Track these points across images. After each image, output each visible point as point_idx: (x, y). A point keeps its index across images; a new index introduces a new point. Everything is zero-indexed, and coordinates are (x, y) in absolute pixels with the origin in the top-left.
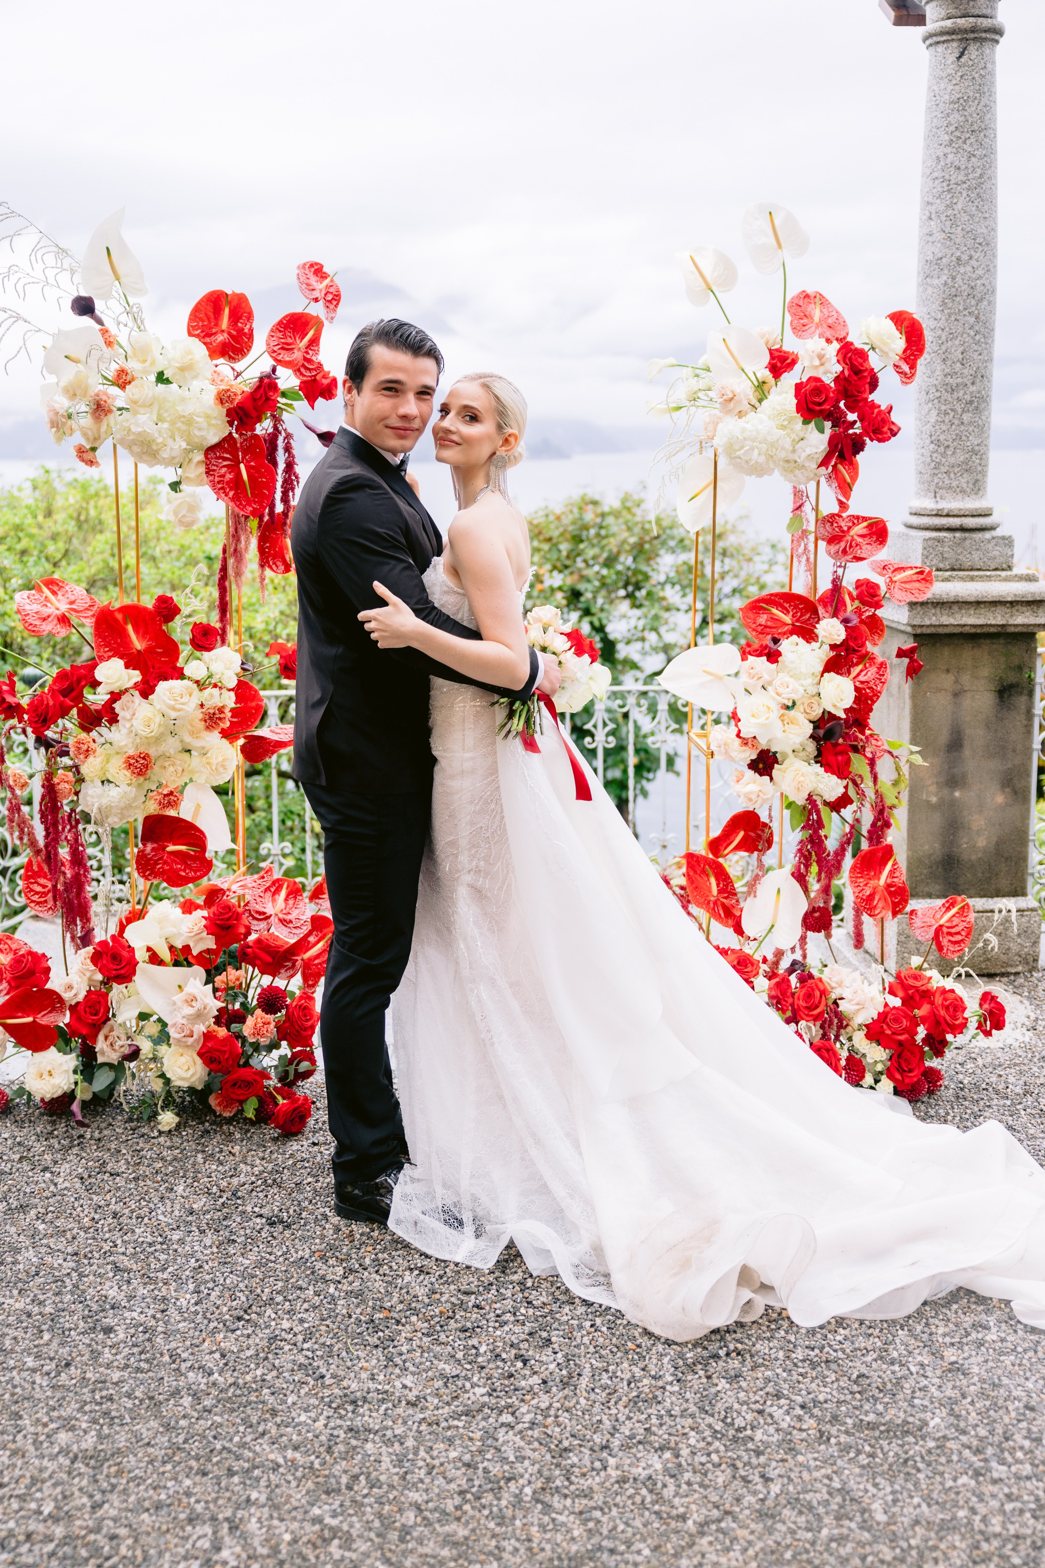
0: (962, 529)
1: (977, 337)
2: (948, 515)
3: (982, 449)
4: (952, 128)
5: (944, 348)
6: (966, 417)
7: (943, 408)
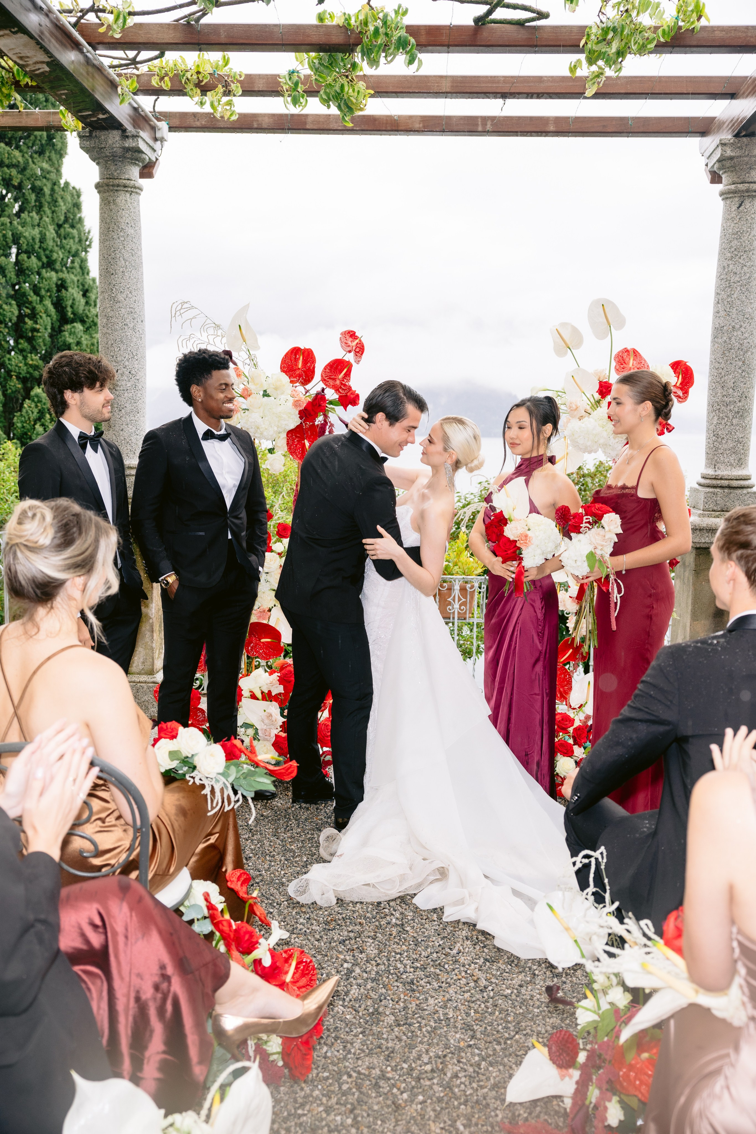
0: (729, 487)
1: (743, 374)
2: (721, 479)
3: (745, 441)
4: (733, 249)
5: (723, 380)
6: (735, 421)
7: (721, 415)
